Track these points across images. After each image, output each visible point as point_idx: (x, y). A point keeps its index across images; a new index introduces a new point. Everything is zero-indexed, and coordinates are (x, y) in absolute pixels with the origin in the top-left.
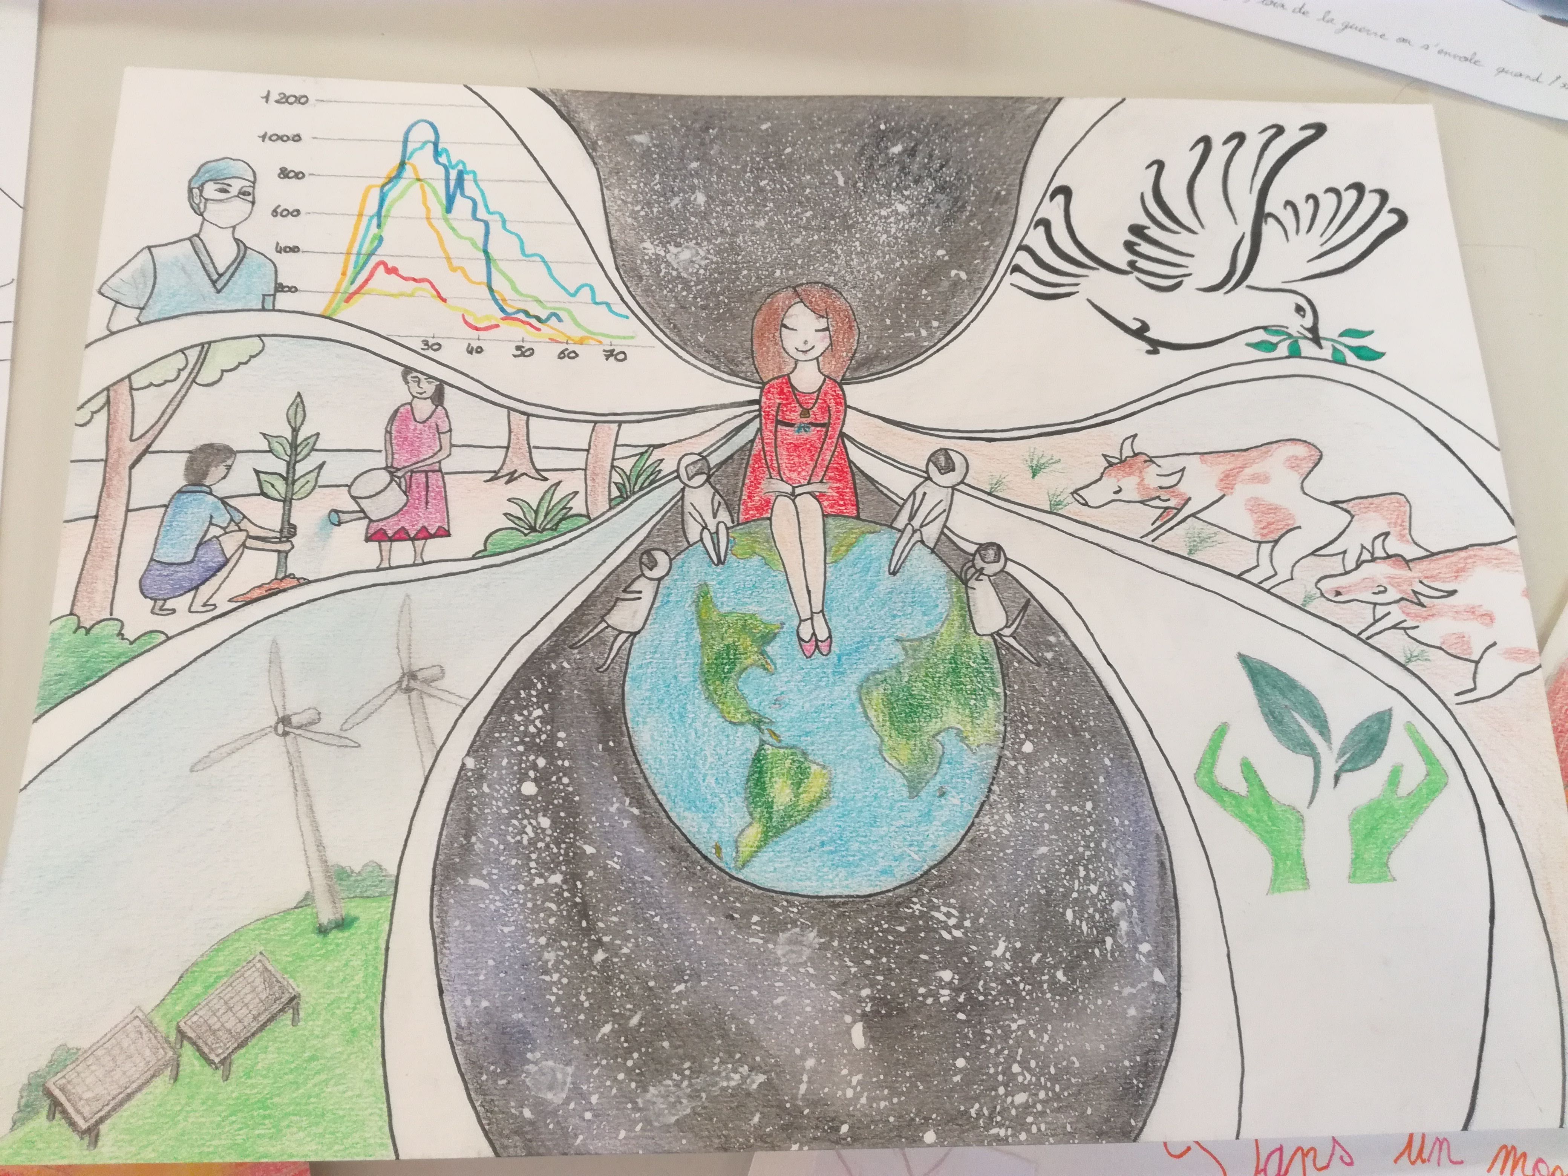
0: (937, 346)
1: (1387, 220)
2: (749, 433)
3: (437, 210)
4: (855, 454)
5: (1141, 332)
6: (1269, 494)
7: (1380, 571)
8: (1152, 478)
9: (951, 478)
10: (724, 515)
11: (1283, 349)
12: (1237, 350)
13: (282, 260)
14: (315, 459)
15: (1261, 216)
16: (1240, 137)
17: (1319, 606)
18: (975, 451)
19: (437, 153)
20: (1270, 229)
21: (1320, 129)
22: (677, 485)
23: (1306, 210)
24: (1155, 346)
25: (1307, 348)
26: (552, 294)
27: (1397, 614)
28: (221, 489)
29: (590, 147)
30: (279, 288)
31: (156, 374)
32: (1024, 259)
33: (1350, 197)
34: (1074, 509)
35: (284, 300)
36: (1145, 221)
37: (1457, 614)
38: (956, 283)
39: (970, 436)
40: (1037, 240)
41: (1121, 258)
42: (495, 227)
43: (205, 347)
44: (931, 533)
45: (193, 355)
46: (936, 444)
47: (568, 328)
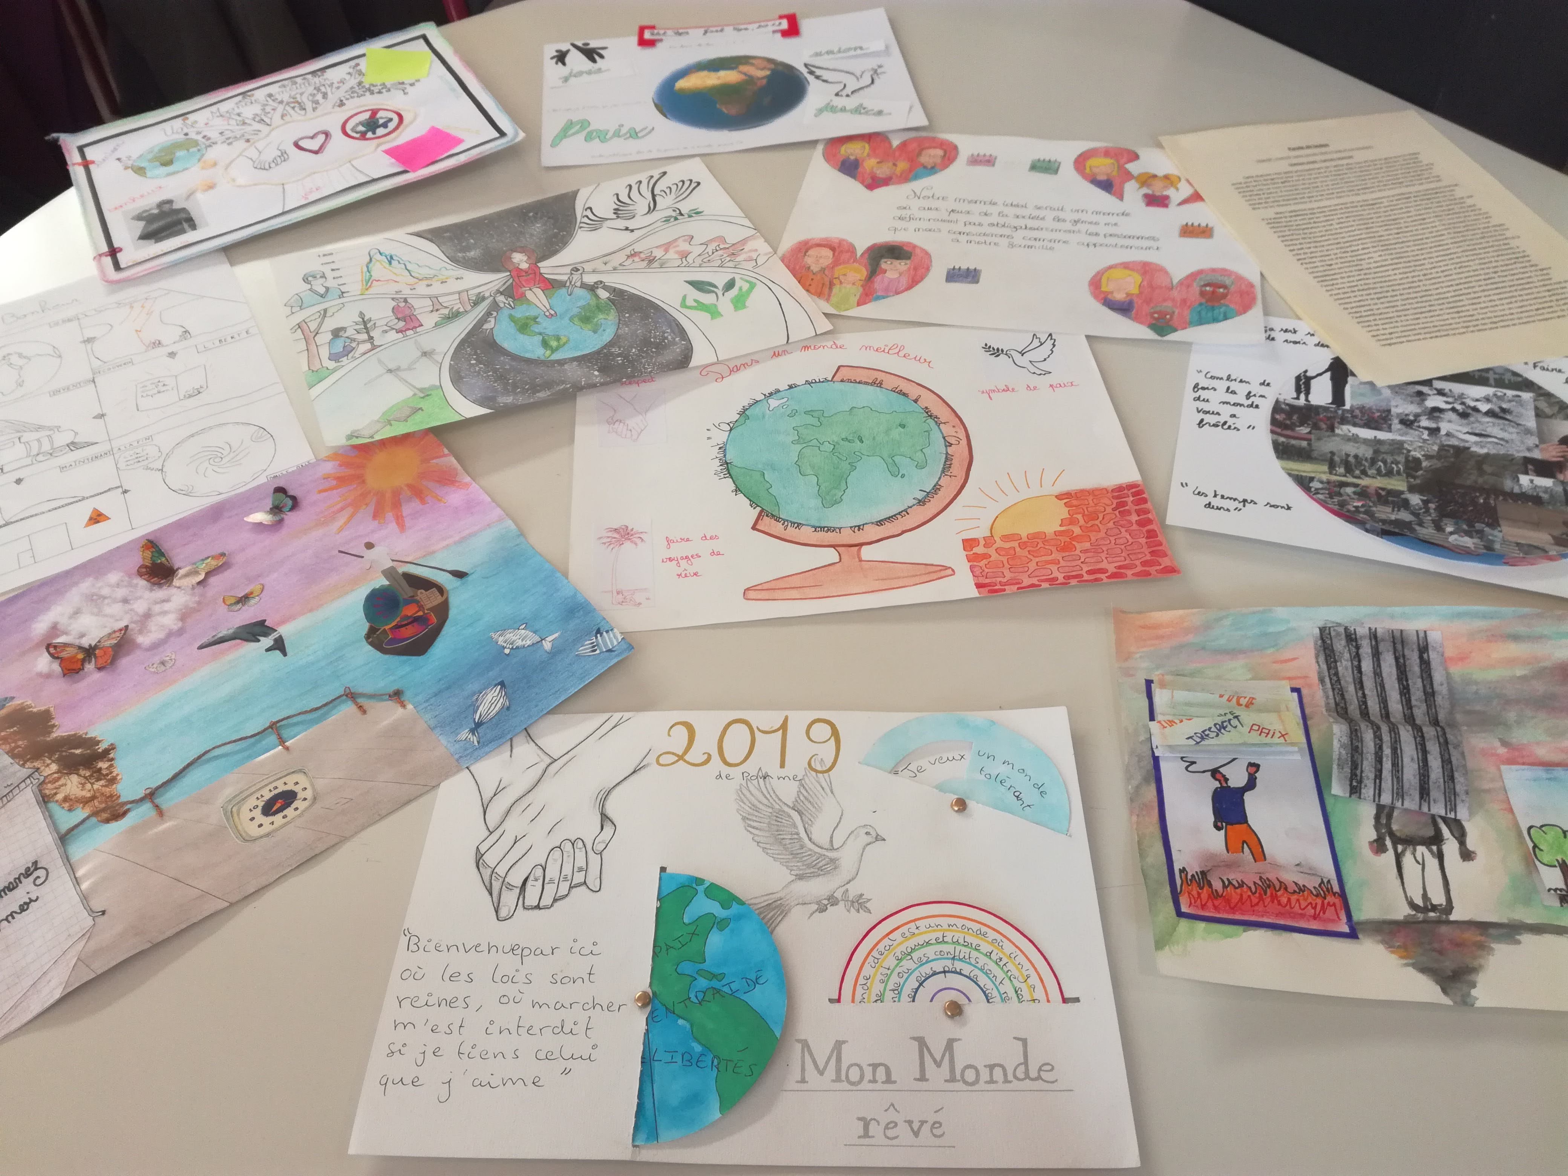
0: (562, 249)
1: (693, 185)
2: (511, 281)
3: (387, 265)
4: (546, 276)
5: (627, 229)
6: (681, 248)
7: (720, 252)
8: (642, 256)
9: (579, 272)
10: (509, 299)
11: (672, 219)
12: (659, 224)
13: (341, 287)
14: (372, 323)
15: (654, 196)
16: (640, 182)
17: (704, 265)
18: (584, 265)
19: (381, 254)
20: (657, 198)
21: (665, 173)
22: (492, 298)
23: (668, 191)
24: (632, 231)
25: (679, 217)
26: (432, 272)
27: (728, 259)
28: (346, 335)
29: (431, 241)
30: (343, 293)
31: (313, 318)
32: (582, 225)
33: (680, 184)
34: (621, 267)
35: (345, 295)
36: (616, 207)
37: (746, 253)
38: (563, 236)
39: (582, 263)
40: (586, 220)
41: (614, 216)
42: (407, 264)
43: (325, 311)
44: (578, 284)
45: (322, 312)
46: (571, 267)
47: (441, 277)
